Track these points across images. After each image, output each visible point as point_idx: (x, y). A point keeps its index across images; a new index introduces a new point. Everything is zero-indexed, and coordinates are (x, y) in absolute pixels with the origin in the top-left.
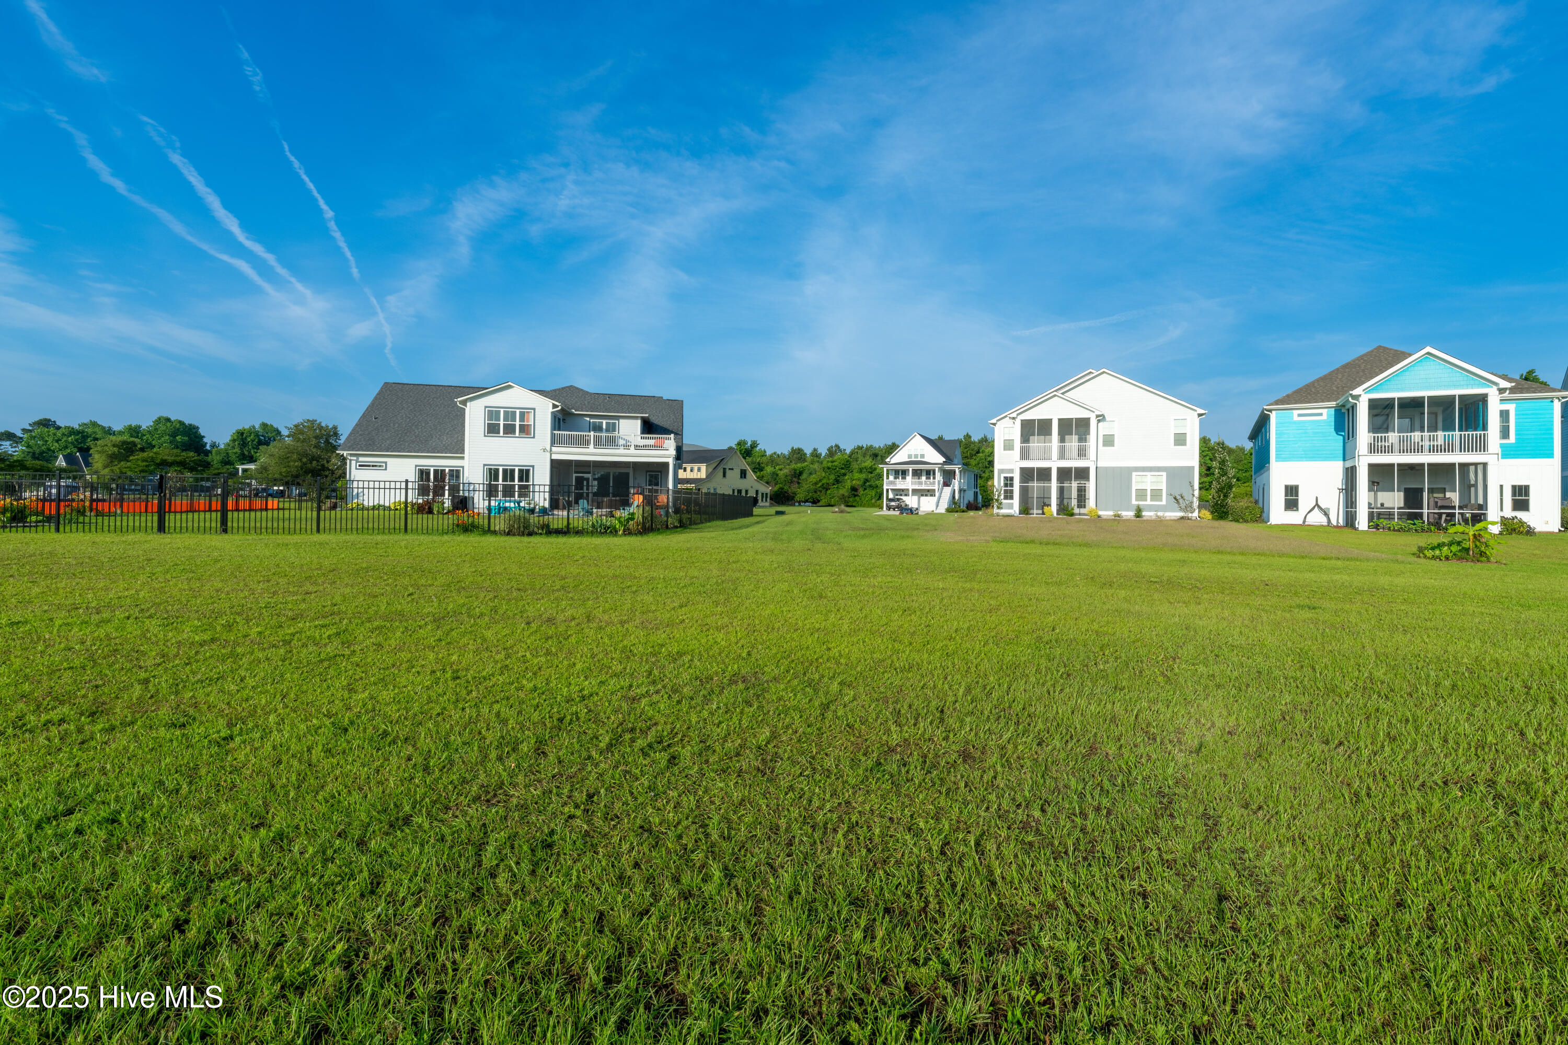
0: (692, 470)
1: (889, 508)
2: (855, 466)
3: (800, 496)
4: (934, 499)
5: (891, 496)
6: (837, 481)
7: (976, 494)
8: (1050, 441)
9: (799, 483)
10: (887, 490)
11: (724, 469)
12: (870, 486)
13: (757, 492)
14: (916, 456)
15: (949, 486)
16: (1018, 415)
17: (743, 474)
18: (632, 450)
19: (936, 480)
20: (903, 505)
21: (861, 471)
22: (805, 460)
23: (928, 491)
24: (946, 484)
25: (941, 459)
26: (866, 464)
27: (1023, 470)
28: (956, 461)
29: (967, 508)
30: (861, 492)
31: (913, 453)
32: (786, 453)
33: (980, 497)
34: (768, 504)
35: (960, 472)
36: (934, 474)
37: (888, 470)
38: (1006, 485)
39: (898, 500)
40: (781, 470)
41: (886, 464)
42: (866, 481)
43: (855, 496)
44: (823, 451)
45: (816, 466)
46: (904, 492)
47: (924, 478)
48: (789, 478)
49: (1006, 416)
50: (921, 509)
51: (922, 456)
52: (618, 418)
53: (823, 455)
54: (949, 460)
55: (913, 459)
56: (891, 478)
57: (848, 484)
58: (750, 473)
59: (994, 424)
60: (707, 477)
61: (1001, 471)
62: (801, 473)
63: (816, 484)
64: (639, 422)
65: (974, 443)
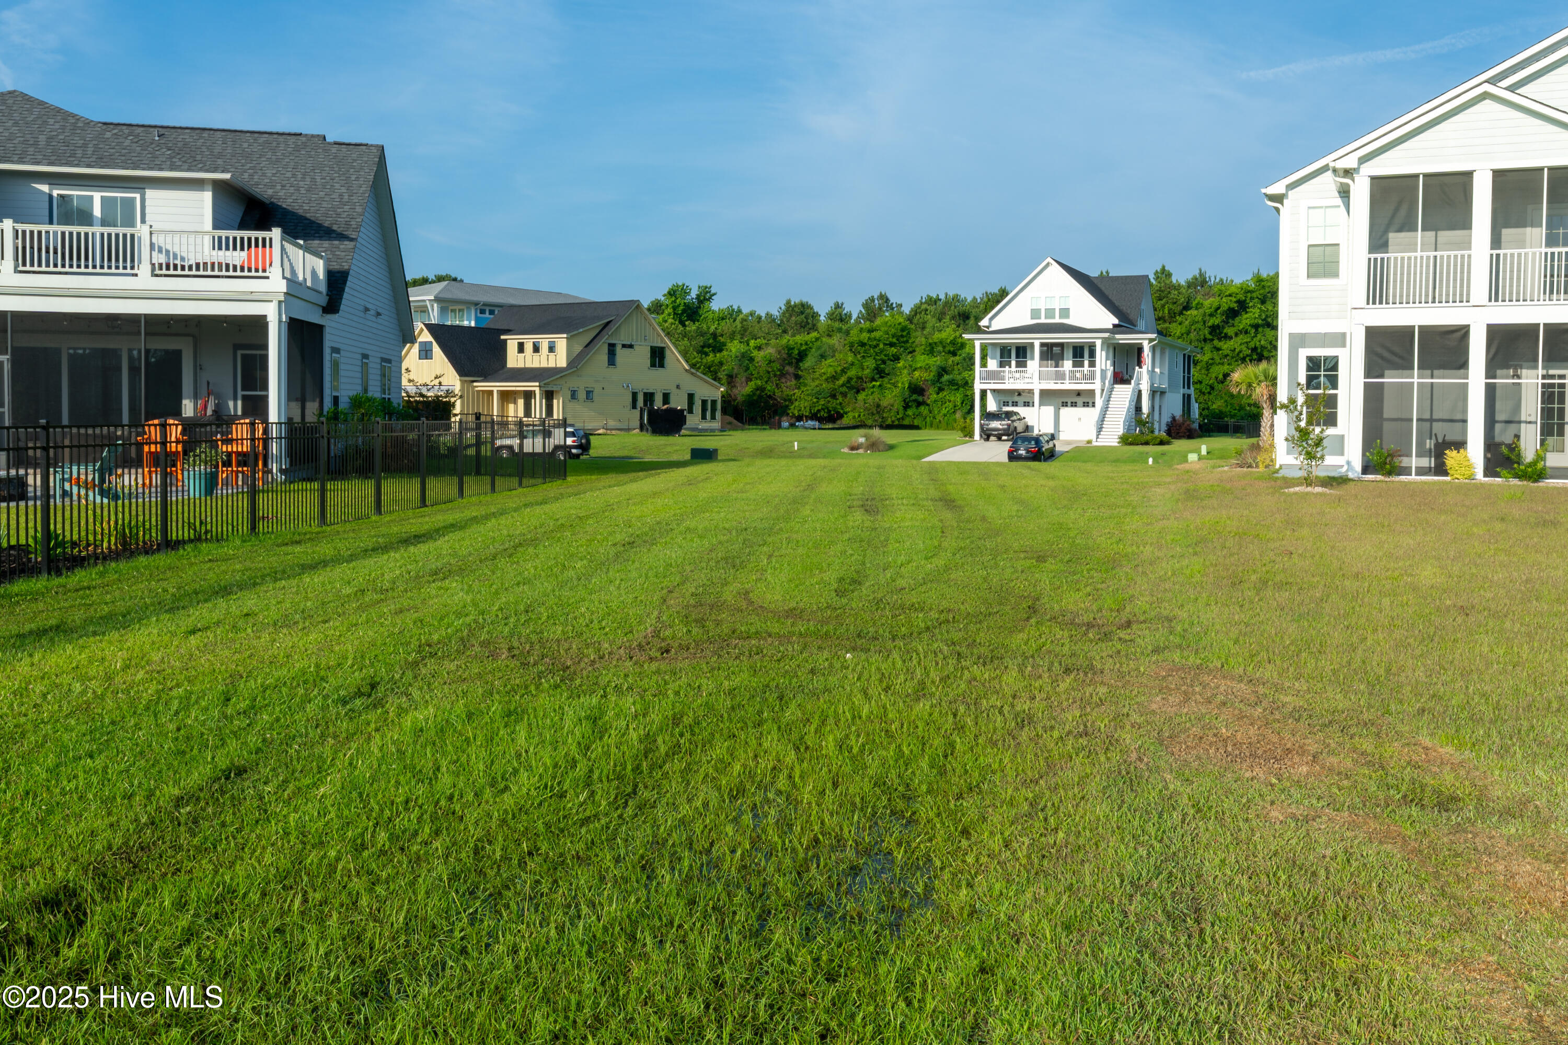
0: (536, 349)
1: (987, 435)
2: (919, 339)
3: (801, 405)
4: (1091, 415)
5: (992, 406)
6: (880, 373)
7: (1187, 399)
8: (1467, 245)
9: (797, 377)
10: (984, 393)
11: (612, 347)
12: (952, 383)
13: (691, 397)
14: (1050, 313)
15: (1128, 382)
16: (1363, 160)
17: (658, 357)
18: (143, 279)
19: (1098, 369)
20: (1020, 427)
21: (931, 349)
22: (814, 328)
23: (1079, 393)
24: (1121, 378)
25: (1108, 320)
26: (943, 335)
27: (1373, 334)
28: (1141, 325)
29: (1169, 432)
30: (932, 395)
31: (1042, 306)
32: (775, 313)
33: (1195, 407)
34: (716, 425)
35: (1153, 349)
36: (1092, 354)
37: (984, 348)
38: (1311, 381)
39: (1008, 415)
40: (759, 348)
41: (979, 330)
42: (943, 371)
43: (919, 404)
44: (854, 308)
45: (835, 341)
46: (1022, 397)
47: (1068, 365)
48: (776, 366)
49: (1325, 169)
50: (1063, 436)
51: (1065, 312)
52: (140, 184)
53: (854, 316)
54: (1126, 323)
55: (1043, 320)
56: (993, 364)
57: (904, 379)
58: (674, 355)
59: (1279, 198)
60: (569, 364)
61: (1299, 340)
62: (802, 356)
63: (834, 378)
64: (207, 197)
65: (1177, 287)
